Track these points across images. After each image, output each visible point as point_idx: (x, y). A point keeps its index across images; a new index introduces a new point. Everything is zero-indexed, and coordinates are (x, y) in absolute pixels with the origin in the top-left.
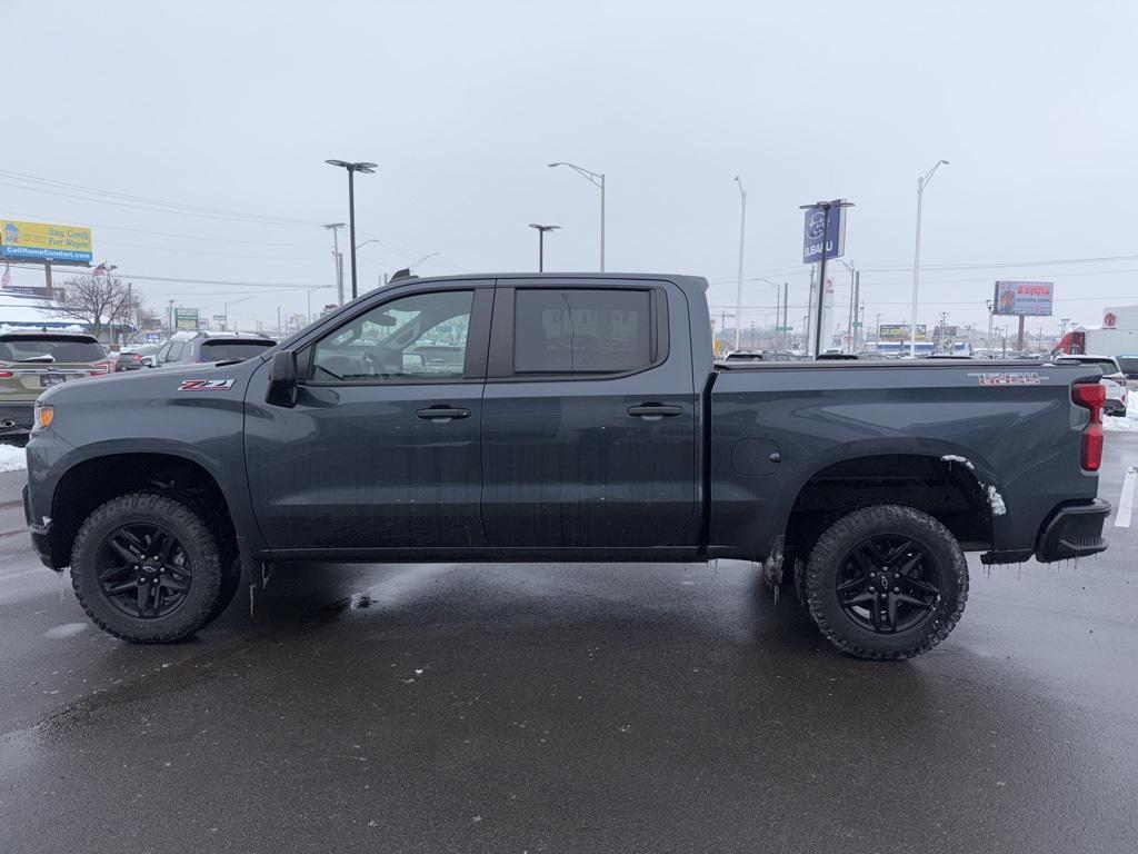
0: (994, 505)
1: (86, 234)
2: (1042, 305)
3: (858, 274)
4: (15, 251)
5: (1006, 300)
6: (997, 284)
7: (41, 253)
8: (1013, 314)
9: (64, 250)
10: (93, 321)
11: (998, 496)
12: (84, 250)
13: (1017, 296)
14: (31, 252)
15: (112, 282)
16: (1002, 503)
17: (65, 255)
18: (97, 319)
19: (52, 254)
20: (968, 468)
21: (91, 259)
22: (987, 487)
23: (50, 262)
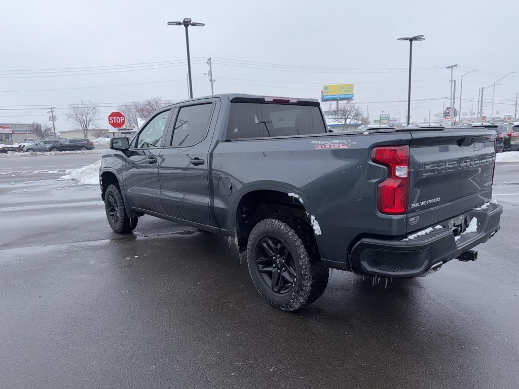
0: (314, 228)
1: (351, 87)
4: (327, 97)
7: (335, 97)
9: (343, 94)
10: (344, 123)
11: (316, 222)
12: (350, 93)
14: (332, 97)
15: (352, 106)
16: (319, 228)
17: (344, 96)
18: (345, 122)
19: (339, 96)
20: (299, 202)
21: (353, 97)
22: (310, 215)
23: (339, 100)
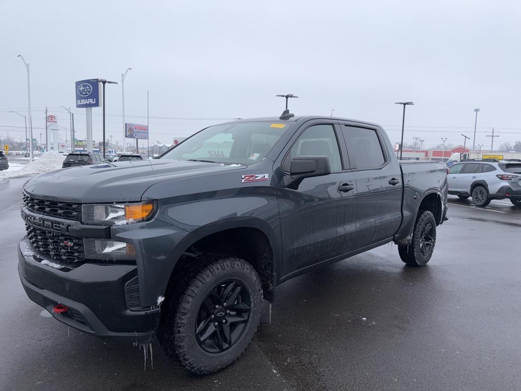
2: (144, 134)
3: (73, 114)
5: (131, 131)
6: (126, 124)
8: (134, 137)
13: (134, 130)
